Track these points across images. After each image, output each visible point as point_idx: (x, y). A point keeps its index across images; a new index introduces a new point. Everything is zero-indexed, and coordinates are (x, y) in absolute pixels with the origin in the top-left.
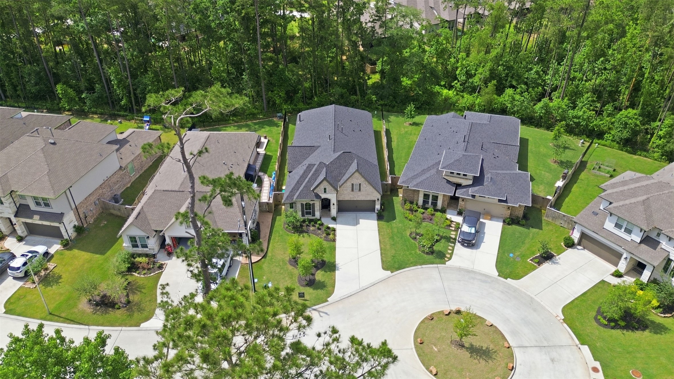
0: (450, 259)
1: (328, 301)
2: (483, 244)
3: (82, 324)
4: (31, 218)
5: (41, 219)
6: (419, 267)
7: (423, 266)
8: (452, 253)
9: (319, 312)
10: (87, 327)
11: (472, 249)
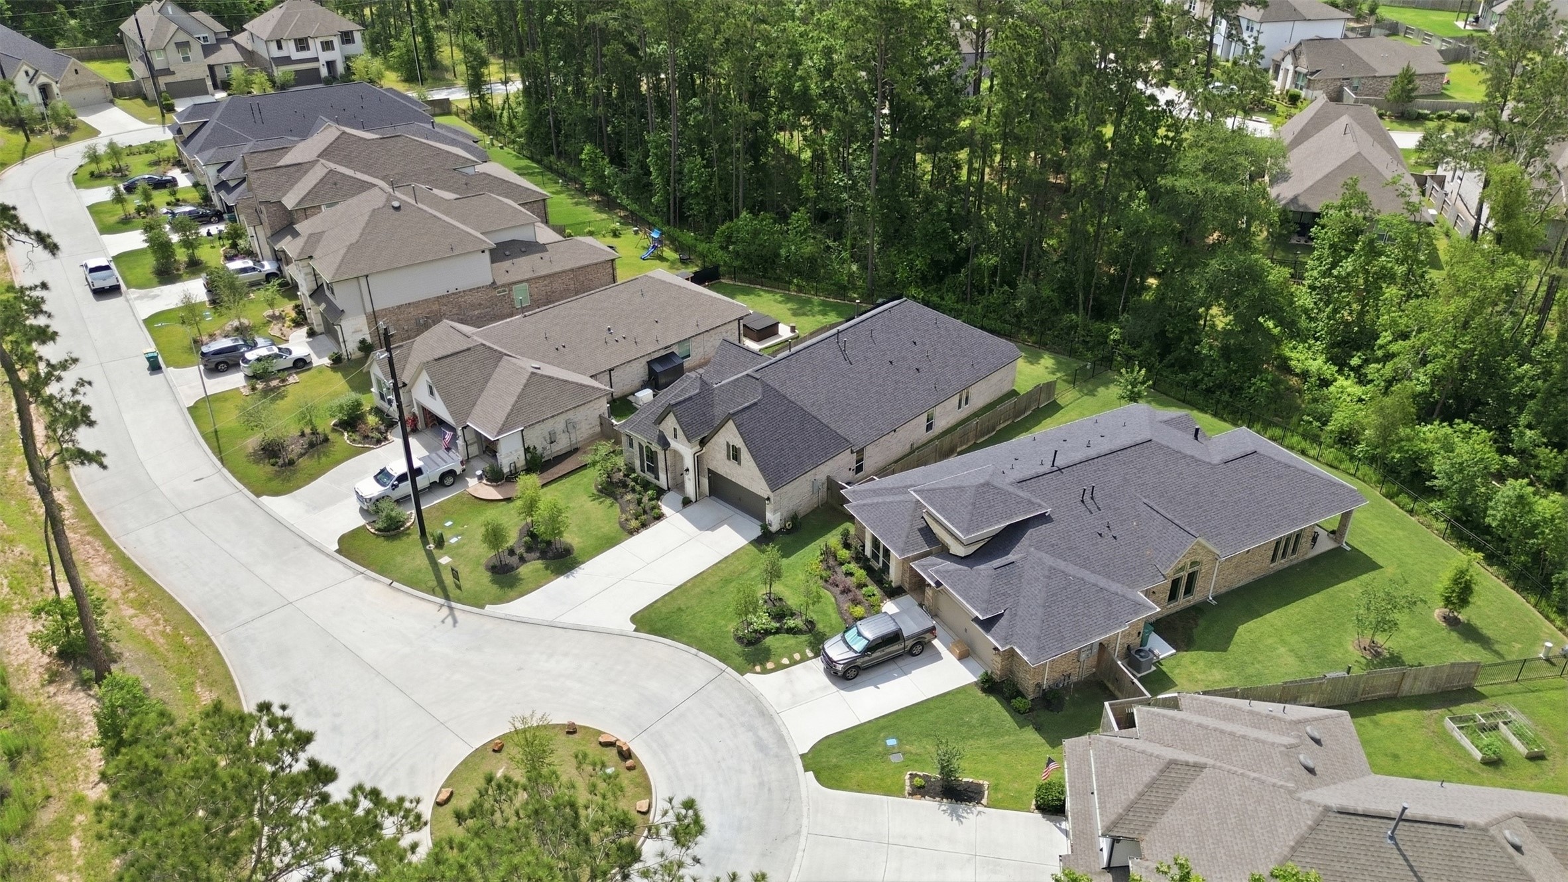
0: (765, 671)
1: (484, 607)
2: (872, 688)
6: (694, 651)
7: (701, 654)
8: (786, 666)
11: (834, 683)
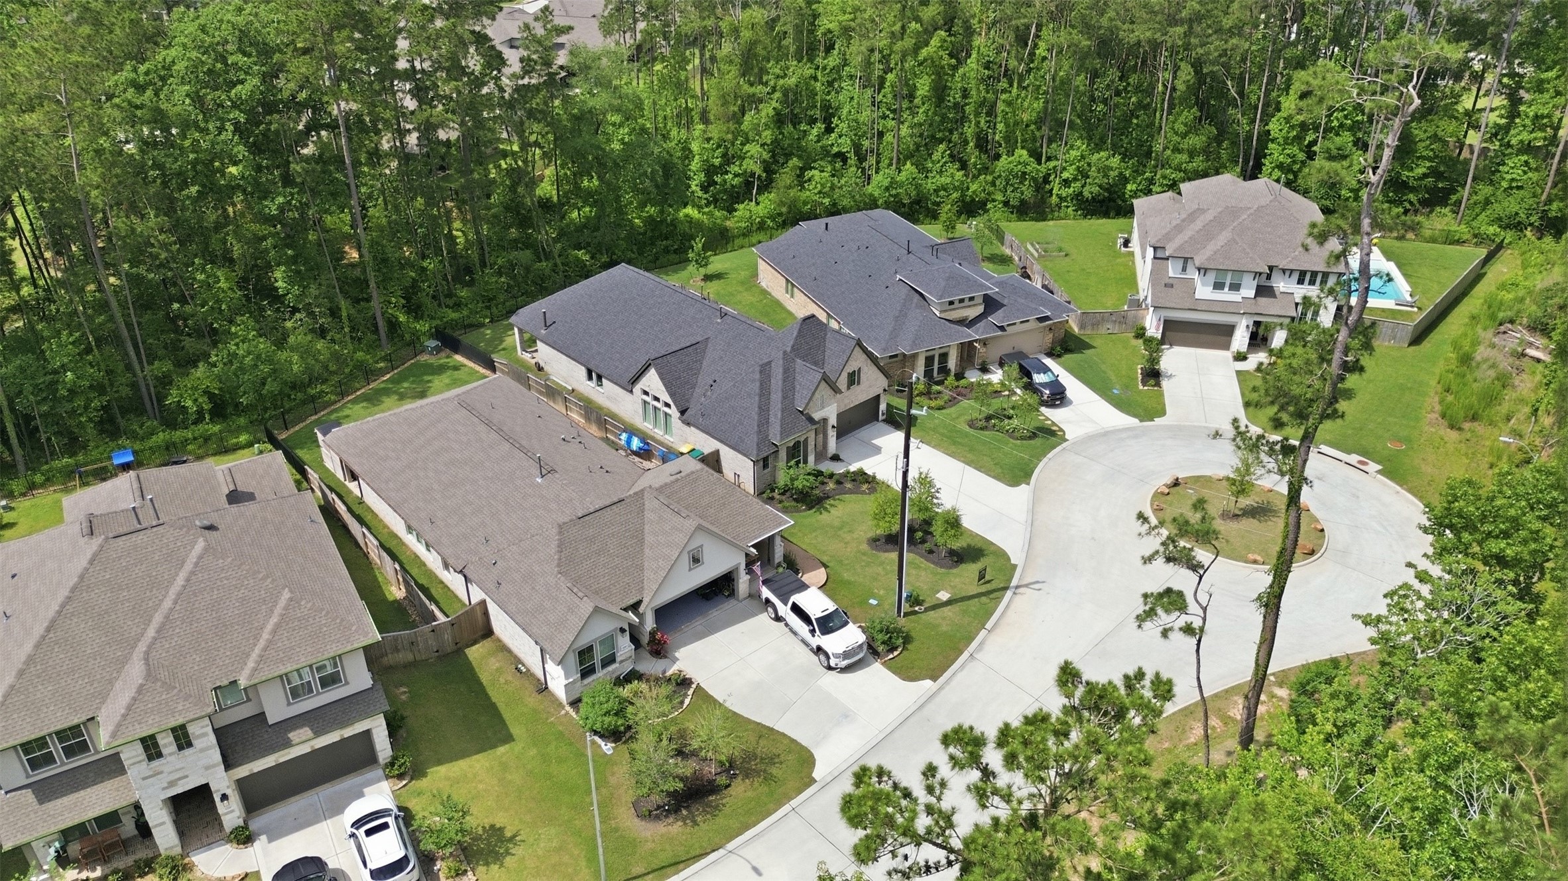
0: (1062, 431)
1: (1015, 567)
3: (708, 854)
4: (288, 744)
5: (318, 733)
6: (1046, 460)
7: (1049, 456)
8: (1053, 422)
9: (1027, 586)
10: (721, 852)
